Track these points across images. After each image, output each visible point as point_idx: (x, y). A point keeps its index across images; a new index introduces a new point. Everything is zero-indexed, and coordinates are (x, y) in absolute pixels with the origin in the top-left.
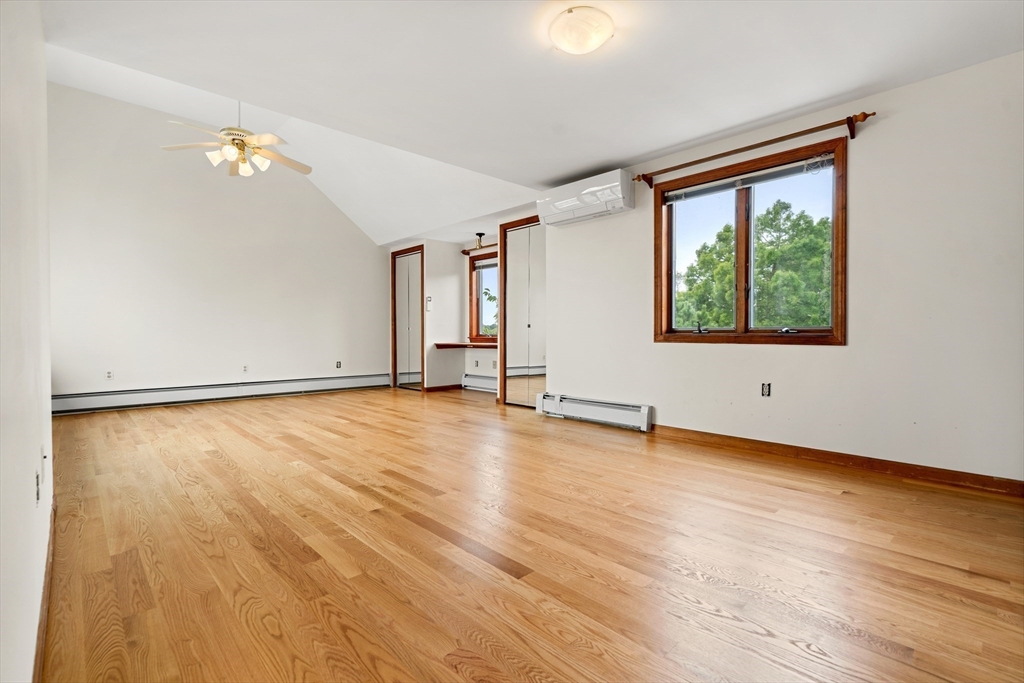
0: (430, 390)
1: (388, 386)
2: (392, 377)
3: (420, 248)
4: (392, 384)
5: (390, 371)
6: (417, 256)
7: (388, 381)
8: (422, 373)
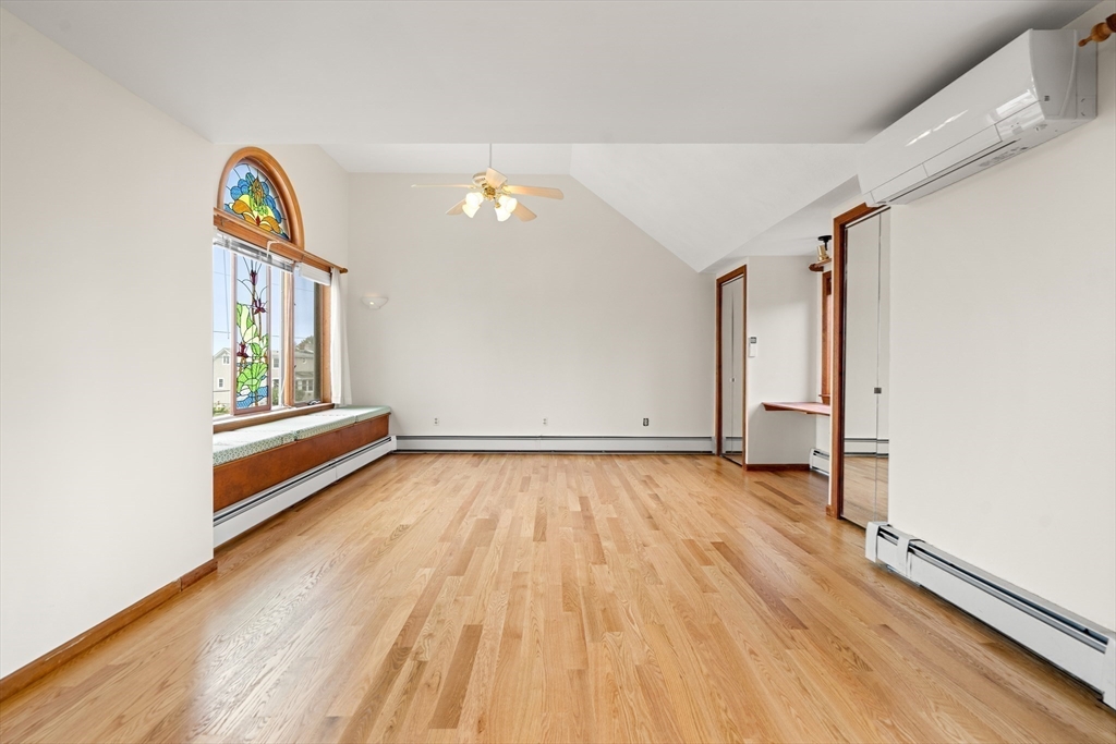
0: (752, 468)
1: (709, 453)
2: (715, 441)
3: (742, 271)
4: (715, 451)
5: (713, 434)
6: (739, 281)
7: (711, 446)
8: (744, 438)
